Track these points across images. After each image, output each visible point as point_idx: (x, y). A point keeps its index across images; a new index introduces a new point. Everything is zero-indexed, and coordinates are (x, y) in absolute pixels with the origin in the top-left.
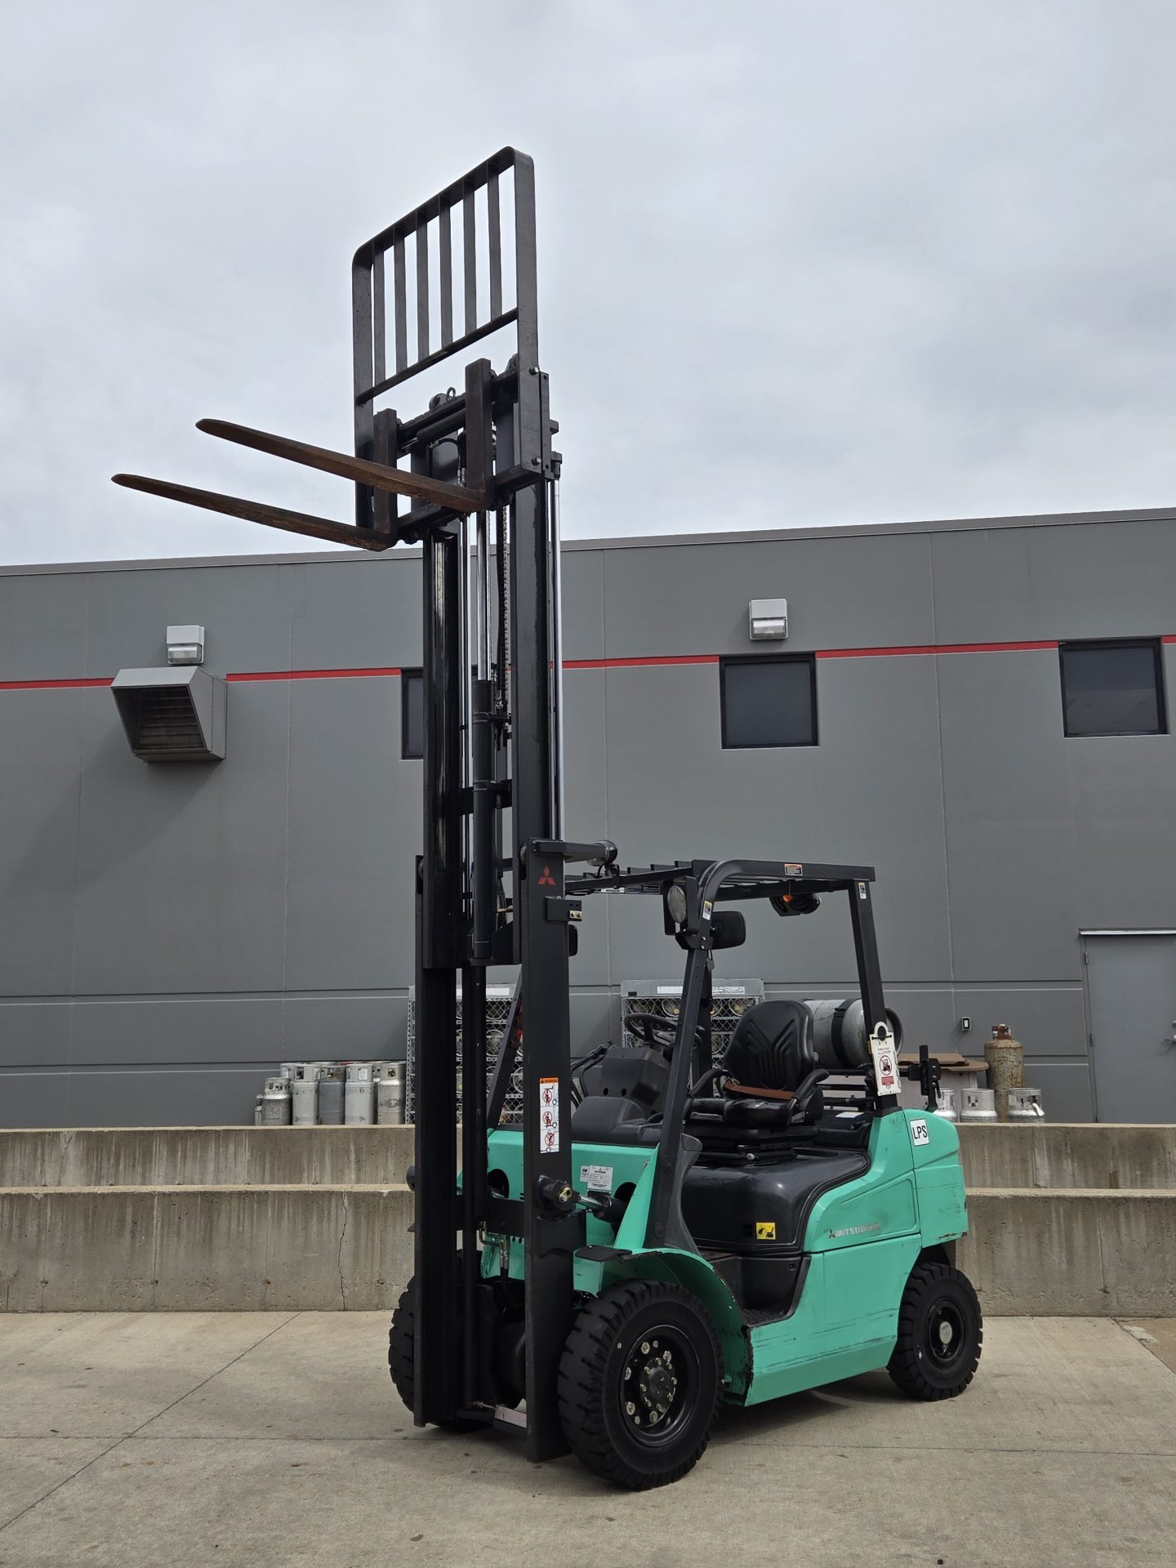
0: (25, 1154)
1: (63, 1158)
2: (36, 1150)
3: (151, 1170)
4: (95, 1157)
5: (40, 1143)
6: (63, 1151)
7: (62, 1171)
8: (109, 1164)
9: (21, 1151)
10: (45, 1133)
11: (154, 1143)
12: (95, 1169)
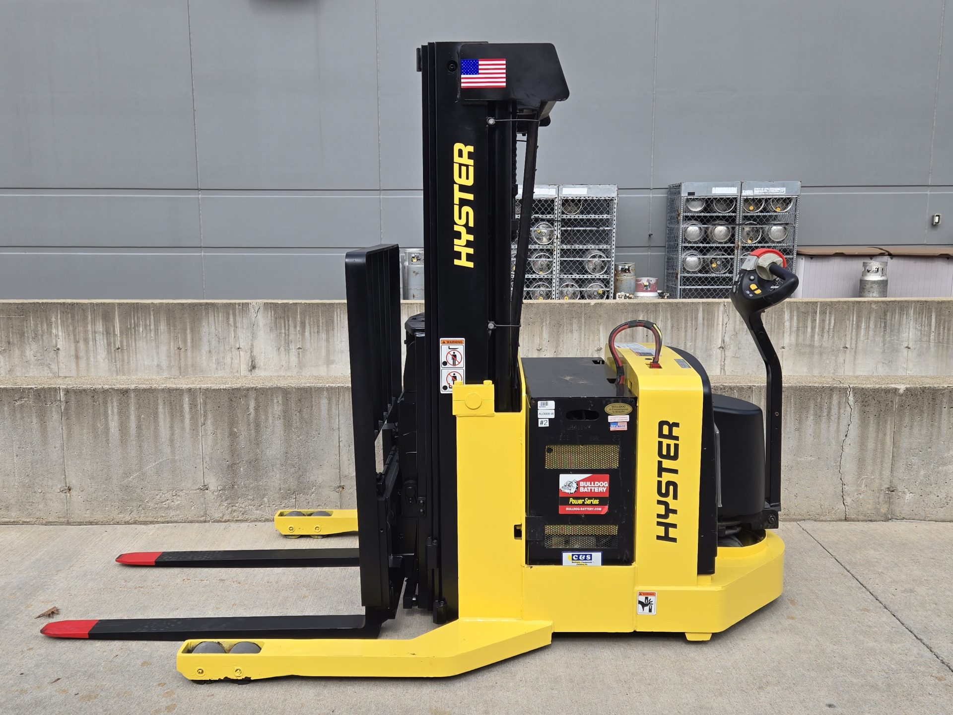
0: (218, 321)
1: (253, 325)
2: (228, 319)
3: (334, 336)
4: (283, 325)
5: (231, 312)
6: (254, 319)
7: (254, 336)
8: (296, 331)
9: (215, 319)
10: (235, 303)
11: (336, 314)
12: (283, 335)
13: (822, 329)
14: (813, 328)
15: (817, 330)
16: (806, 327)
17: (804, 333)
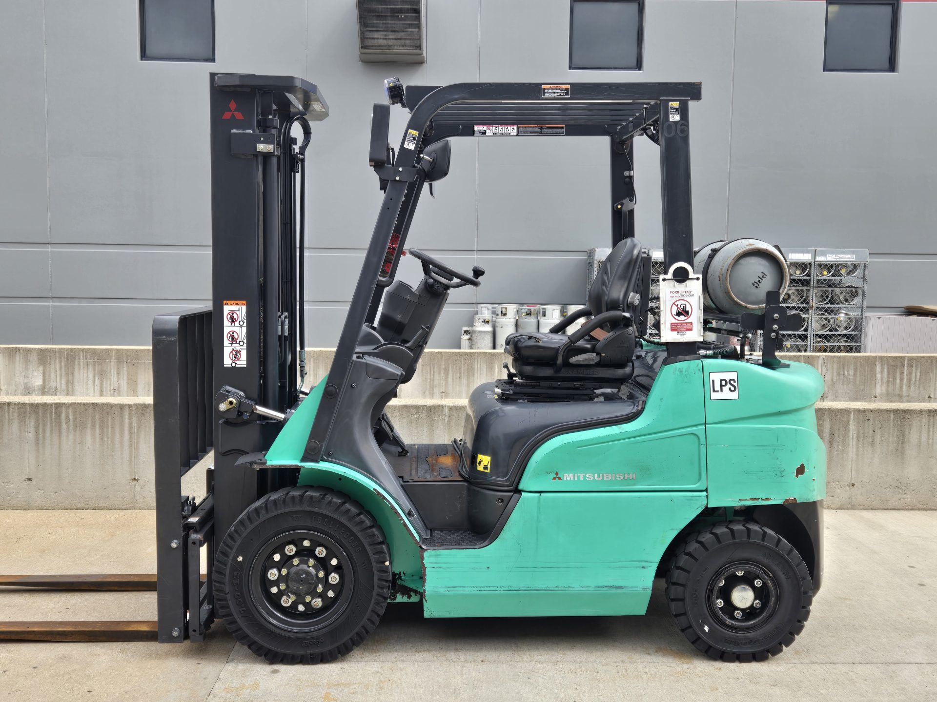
13: (909, 381)
14: (902, 380)
15: (905, 381)
16: (895, 378)
17: (894, 384)
